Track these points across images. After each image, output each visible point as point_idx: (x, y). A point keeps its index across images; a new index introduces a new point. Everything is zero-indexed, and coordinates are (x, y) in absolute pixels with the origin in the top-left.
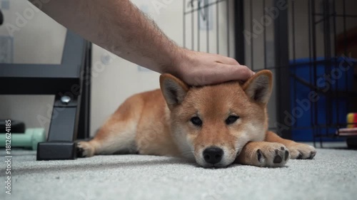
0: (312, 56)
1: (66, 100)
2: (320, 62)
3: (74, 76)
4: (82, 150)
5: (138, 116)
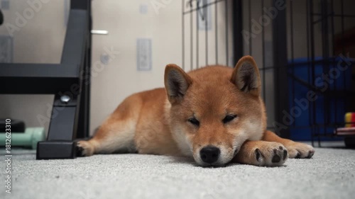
0: (310, 56)
1: (66, 99)
2: (319, 62)
4: (82, 149)
5: (137, 116)
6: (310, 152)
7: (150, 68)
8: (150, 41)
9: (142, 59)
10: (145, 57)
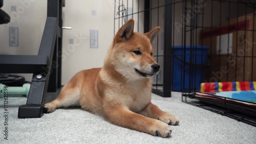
0: (183, 45)
1: (39, 77)
2: (188, 49)
3: (44, 63)
4: (47, 109)
5: (81, 86)
6: (177, 122)
7: (98, 47)
8: (97, 31)
9: (93, 42)
10: (95, 41)
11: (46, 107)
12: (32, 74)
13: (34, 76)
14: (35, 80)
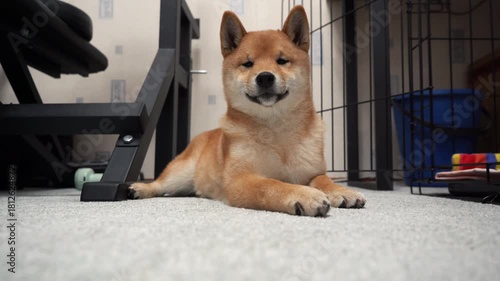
1: (128, 139)
4: (133, 191)
5: (198, 155)
6: (358, 201)
11: (131, 188)
12: (118, 136)
13: (121, 138)
14: (122, 144)
